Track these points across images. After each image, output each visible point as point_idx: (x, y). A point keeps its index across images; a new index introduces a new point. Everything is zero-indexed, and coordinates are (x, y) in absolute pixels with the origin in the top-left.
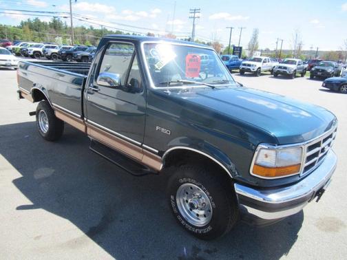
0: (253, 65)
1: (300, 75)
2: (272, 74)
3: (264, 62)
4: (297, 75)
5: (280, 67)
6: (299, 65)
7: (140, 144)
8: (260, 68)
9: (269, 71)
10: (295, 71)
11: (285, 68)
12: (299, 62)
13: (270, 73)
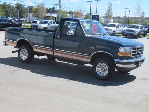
0: (110, 29)
1: (142, 36)
2: (123, 36)
3: (117, 27)
4: (141, 36)
5: (128, 31)
6: (141, 28)
7: (82, 54)
8: (114, 31)
9: (121, 33)
10: (139, 33)
11: (132, 31)
12: (141, 26)
13: (122, 35)
